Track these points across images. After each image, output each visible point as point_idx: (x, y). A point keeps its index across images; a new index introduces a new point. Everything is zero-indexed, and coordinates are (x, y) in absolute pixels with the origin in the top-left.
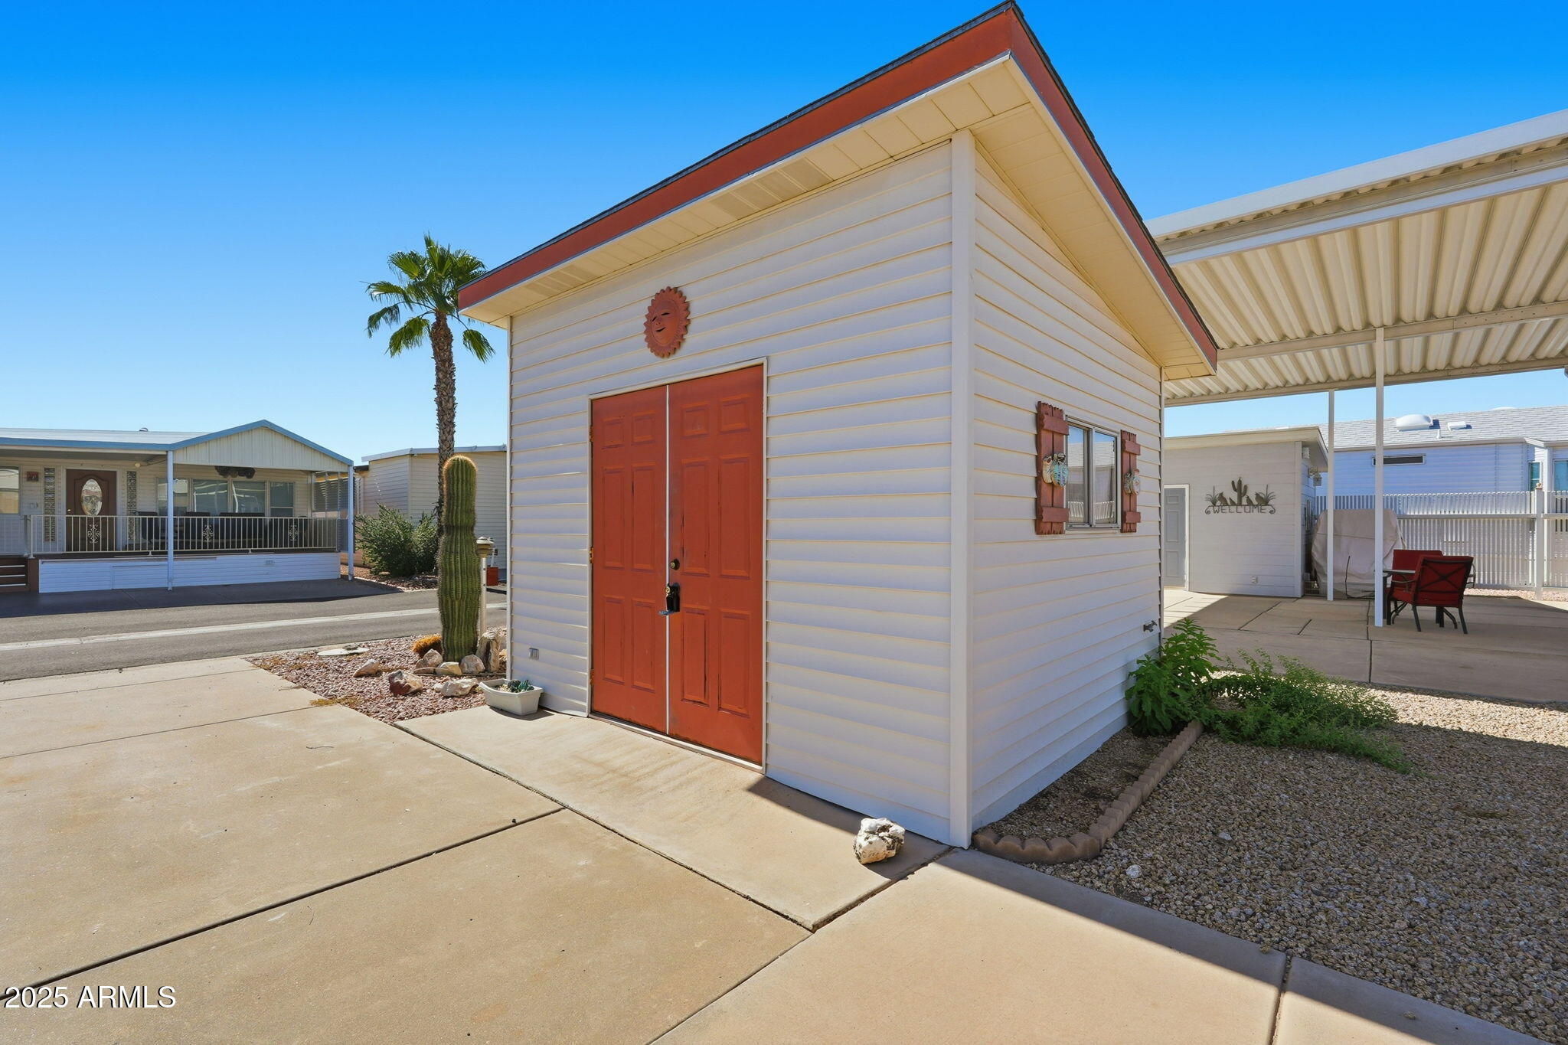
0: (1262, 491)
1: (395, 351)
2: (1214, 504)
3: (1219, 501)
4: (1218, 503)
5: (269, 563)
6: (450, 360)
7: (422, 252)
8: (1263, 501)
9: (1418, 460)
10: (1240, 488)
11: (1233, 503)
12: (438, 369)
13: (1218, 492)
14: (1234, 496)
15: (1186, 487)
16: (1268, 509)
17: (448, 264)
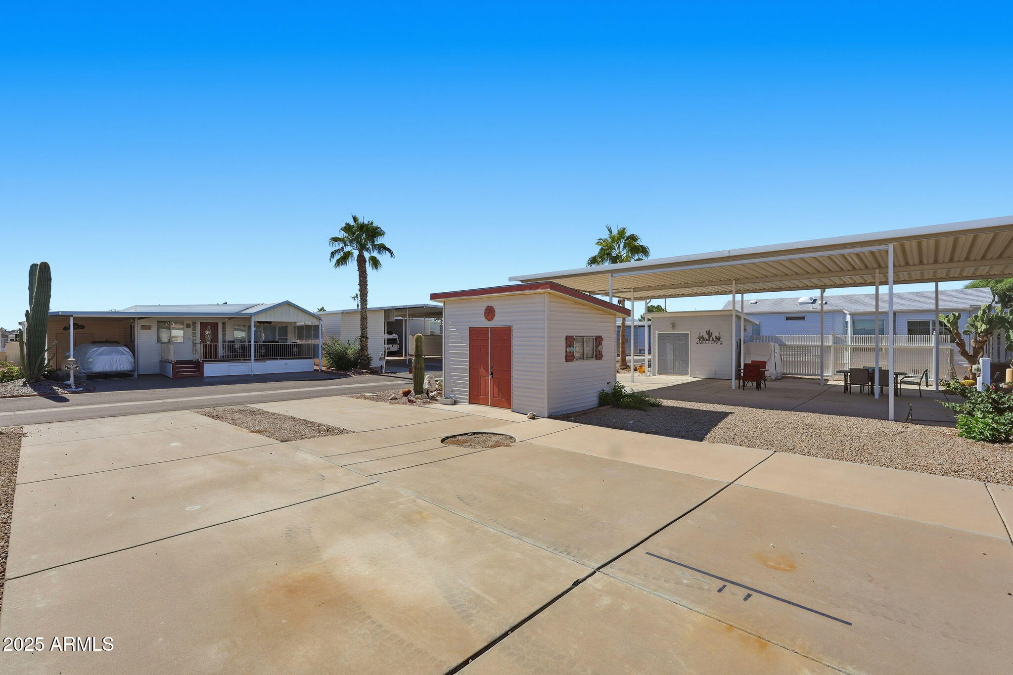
0: (717, 335)
1: (338, 265)
2: (700, 340)
3: (701, 339)
4: (701, 340)
5: (286, 364)
6: (365, 271)
7: (352, 223)
8: (718, 339)
9: (803, 318)
10: (709, 334)
11: (707, 340)
12: (360, 276)
13: (701, 335)
14: (706, 336)
15: (689, 332)
16: (720, 342)
17: (365, 229)
